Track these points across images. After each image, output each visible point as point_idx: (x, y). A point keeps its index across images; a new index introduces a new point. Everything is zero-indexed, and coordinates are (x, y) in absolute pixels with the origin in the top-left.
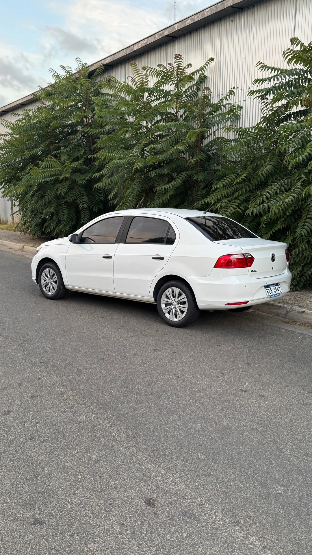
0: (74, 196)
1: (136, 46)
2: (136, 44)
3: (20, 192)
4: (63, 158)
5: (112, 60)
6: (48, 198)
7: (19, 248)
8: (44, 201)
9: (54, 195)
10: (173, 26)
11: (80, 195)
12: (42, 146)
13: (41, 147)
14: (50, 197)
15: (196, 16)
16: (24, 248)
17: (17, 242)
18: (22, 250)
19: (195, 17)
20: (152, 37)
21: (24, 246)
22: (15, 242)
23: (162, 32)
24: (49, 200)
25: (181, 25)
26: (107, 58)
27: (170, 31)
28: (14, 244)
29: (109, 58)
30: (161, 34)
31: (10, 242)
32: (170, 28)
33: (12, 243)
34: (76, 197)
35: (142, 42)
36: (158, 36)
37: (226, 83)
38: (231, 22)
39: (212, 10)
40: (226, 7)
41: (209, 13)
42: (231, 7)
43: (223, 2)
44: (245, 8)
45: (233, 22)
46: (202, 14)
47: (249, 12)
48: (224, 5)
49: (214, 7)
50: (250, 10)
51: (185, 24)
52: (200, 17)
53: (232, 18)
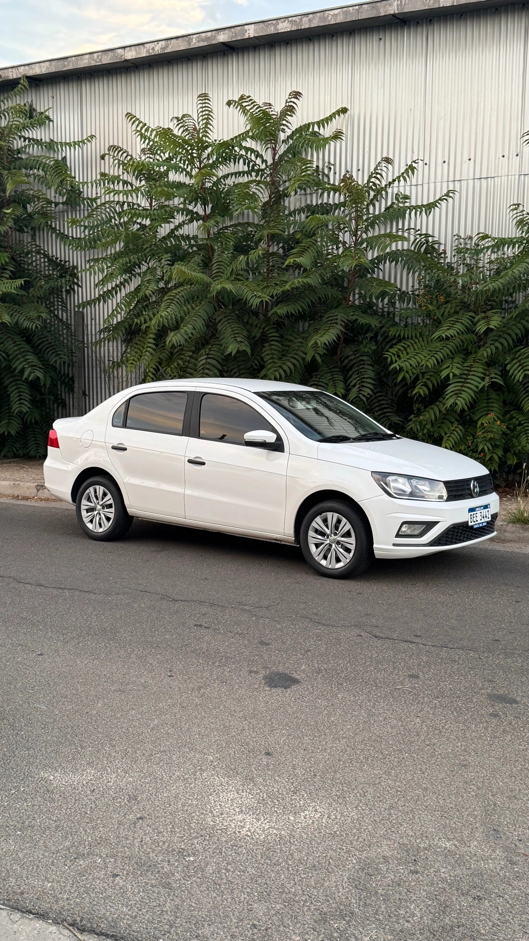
1: (130, 50)
2: (133, 47)
10: (240, 28)
15: (305, 19)
19: (301, 20)
20: (180, 39)
23: (209, 34)
25: (263, 28)
27: (233, 37)
30: (208, 39)
32: (233, 30)
35: (152, 45)
36: (199, 41)
37: (367, 150)
38: (376, 41)
39: (346, 13)
40: (382, 14)
41: (340, 19)
42: (394, 15)
43: (374, 5)
44: (410, 21)
45: (382, 42)
46: (320, 18)
47: (419, 30)
48: (378, 10)
49: (353, 9)
50: (423, 26)
51: (276, 30)
52: (315, 23)
53: (379, 35)
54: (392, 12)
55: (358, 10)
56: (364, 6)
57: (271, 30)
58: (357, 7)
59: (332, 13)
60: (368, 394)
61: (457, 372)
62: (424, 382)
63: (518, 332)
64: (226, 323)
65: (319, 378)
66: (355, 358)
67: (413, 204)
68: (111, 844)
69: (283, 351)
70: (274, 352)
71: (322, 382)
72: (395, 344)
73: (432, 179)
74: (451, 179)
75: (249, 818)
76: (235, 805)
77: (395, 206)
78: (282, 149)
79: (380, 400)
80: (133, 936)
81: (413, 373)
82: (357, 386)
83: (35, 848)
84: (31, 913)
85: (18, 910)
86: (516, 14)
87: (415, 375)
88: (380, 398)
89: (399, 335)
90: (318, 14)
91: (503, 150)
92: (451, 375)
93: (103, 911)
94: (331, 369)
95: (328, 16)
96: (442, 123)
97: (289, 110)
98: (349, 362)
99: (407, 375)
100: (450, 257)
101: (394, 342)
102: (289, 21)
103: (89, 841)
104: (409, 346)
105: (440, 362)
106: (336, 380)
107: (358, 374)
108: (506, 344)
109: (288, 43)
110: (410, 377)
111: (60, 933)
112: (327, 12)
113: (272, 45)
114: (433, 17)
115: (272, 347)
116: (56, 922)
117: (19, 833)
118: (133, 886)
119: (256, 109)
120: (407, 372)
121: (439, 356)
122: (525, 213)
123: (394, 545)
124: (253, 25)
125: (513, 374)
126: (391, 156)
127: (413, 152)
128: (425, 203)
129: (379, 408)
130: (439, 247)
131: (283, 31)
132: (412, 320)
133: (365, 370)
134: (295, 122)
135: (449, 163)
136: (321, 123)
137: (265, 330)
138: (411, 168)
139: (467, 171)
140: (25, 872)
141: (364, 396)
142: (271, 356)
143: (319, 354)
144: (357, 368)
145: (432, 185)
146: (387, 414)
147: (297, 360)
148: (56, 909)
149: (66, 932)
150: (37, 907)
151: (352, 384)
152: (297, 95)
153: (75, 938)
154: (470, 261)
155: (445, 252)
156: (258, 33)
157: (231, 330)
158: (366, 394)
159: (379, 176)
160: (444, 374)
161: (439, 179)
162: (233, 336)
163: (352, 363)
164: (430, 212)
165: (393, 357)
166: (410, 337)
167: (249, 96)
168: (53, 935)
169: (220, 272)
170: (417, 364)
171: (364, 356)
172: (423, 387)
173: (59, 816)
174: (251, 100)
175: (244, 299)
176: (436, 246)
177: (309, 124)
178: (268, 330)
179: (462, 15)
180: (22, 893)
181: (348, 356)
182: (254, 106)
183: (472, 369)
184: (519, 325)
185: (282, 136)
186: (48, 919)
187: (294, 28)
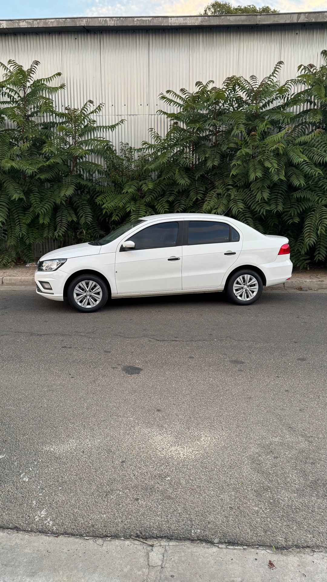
15: (35, 22)
19: (33, 22)
37: (72, 96)
38: (74, 39)
39: (58, 22)
40: (78, 25)
41: (55, 25)
42: (84, 27)
43: (73, 19)
44: (91, 31)
45: (77, 40)
46: (44, 22)
47: (96, 36)
48: (75, 23)
49: (62, 20)
50: (98, 35)
51: (19, 26)
52: (41, 25)
53: (75, 36)
54: (83, 25)
55: (64, 21)
56: (68, 19)
57: (16, 26)
58: (64, 20)
59: (50, 20)
61: (134, 209)
62: (116, 214)
63: (159, 190)
64: (9, 183)
66: (80, 202)
67: (98, 125)
68: (119, 481)
69: (41, 198)
70: (36, 198)
72: (99, 195)
73: (107, 113)
74: (117, 114)
75: (178, 448)
76: (166, 442)
77: (89, 125)
78: (29, 91)
80: (176, 533)
82: (84, 217)
83: (78, 495)
84: (107, 536)
85: (98, 537)
86: (144, 35)
87: (112, 211)
89: (101, 191)
90: (43, 20)
91: (141, 102)
92: (132, 210)
93: (148, 523)
94: (67, 207)
95: (48, 22)
96: (110, 85)
97: (31, 71)
98: (77, 204)
99: (107, 211)
100: (118, 153)
101: (98, 194)
102: (26, 22)
103: (106, 483)
104: (106, 196)
105: (125, 204)
106: (71, 213)
107: (83, 210)
108: (155, 196)
109: (24, 34)
110: (109, 212)
111: (134, 544)
112: (48, 20)
113: (15, 34)
114: (103, 31)
115: (35, 195)
116: (126, 538)
117: (60, 488)
118: (151, 503)
119: (17, 68)
120: (107, 209)
121: (124, 201)
122: (156, 133)
124: (5, 21)
125: (159, 210)
126: (92, 99)
127: (96, 99)
128: (111, 125)
129: (92, 227)
130: (113, 147)
131: (23, 27)
132: (102, 184)
133: (86, 208)
134: (35, 77)
135: (115, 106)
136: (49, 79)
137: (30, 186)
138: (99, 108)
139: (123, 111)
140: (84, 512)
143: (64, 200)
144: (82, 207)
145: (107, 117)
147: (51, 203)
148: (121, 530)
149: (136, 542)
150: (109, 532)
151: (80, 216)
152: (37, 63)
153: (145, 544)
154: (128, 155)
155: (116, 150)
156: (9, 26)
157: (13, 187)
159: (86, 109)
160: (128, 210)
161: (110, 114)
162: (14, 190)
163: (78, 205)
164: (113, 130)
165: (100, 201)
166: (106, 192)
167: (14, 61)
168: (131, 547)
169: (3, 155)
170: (115, 205)
171: (84, 201)
172: (116, 217)
173: (75, 472)
174: (15, 62)
175: (22, 170)
176: (111, 147)
177: (42, 79)
178: (31, 187)
179: (117, 32)
180: (93, 526)
181: (76, 201)
182: (16, 66)
183: (140, 208)
184: (159, 187)
185: (28, 84)
186: (120, 537)
187: (29, 26)
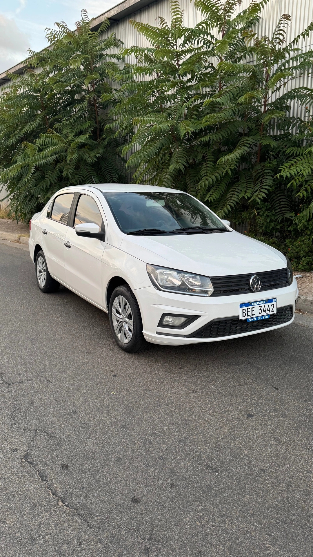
0: (81, 177)
3: (15, 175)
4: (65, 131)
5: (119, 11)
6: (50, 180)
7: (13, 239)
8: (45, 184)
9: (57, 176)
11: (89, 176)
12: (39, 118)
13: (37, 120)
14: (52, 180)
16: (20, 239)
17: (10, 232)
18: (18, 241)
21: (20, 237)
22: (8, 232)
24: (51, 182)
26: (113, 10)
28: (7, 234)
29: (115, 9)
31: (2, 232)
33: (4, 233)
34: (84, 178)
60: (263, 197)
62: (305, 188)
65: (237, 187)
66: (262, 172)
71: (238, 189)
79: (281, 202)
81: (299, 181)
87: (301, 182)
88: (281, 200)
99: (295, 183)
104: (298, 161)
106: (248, 188)
107: (261, 182)
115: (208, 165)
123: (158, 333)
133: (266, 180)
141: (259, 198)
142: (206, 171)
144: (262, 178)
146: (283, 212)
158: (261, 197)
159: (281, 32)
163: (259, 175)
165: (286, 169)
166: (301, 154)
170: (296, 173)
171: (267, 169)
172: (304, 191)
